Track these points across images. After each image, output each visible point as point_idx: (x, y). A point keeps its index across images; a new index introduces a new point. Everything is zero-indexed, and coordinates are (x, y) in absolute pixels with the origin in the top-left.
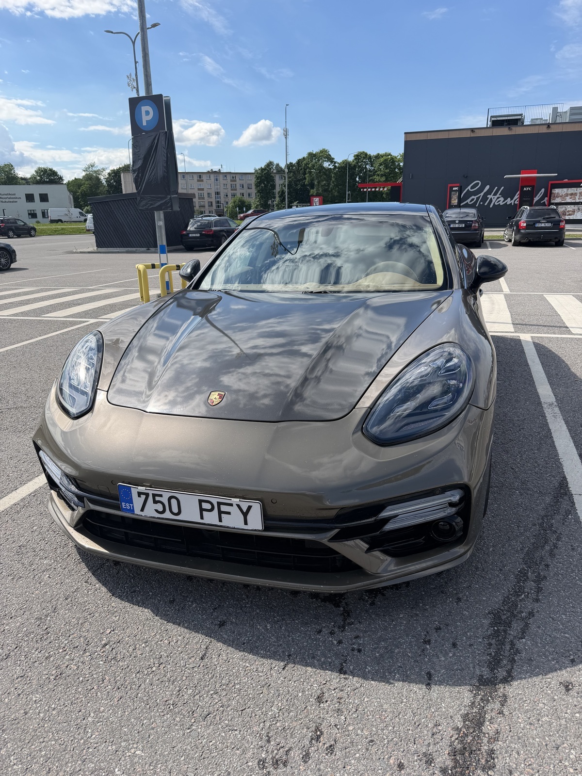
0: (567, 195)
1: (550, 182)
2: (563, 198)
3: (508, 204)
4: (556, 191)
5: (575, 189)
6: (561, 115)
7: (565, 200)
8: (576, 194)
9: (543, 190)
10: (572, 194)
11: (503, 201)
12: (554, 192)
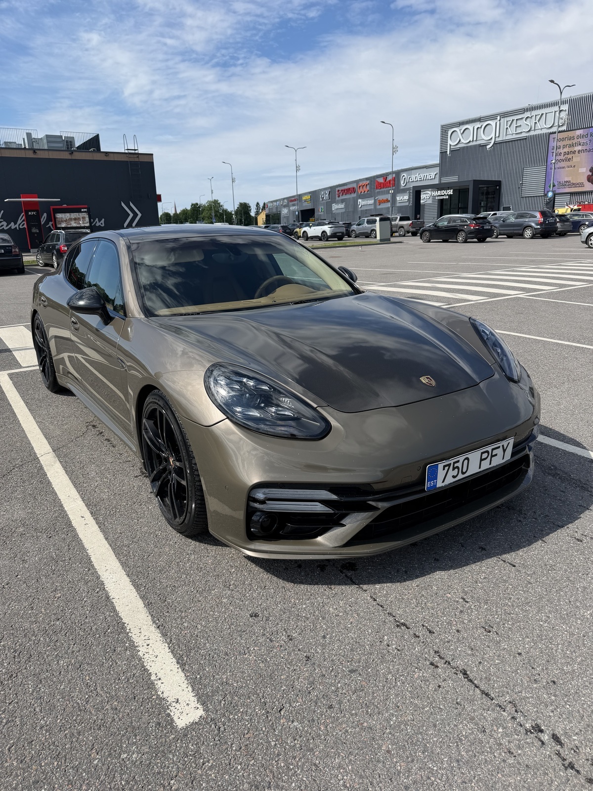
0: (71, 219)
1: (52, 207)
2: (68, 223)
3: (12, 228)
4: (59, 216)
5: (77, 214)
6: (37, 141)
7: (71, 224)
8: (79, 219)
9: (45, 215)
10: (75, 219)
11: (7, 226)
12: (58, 217)
